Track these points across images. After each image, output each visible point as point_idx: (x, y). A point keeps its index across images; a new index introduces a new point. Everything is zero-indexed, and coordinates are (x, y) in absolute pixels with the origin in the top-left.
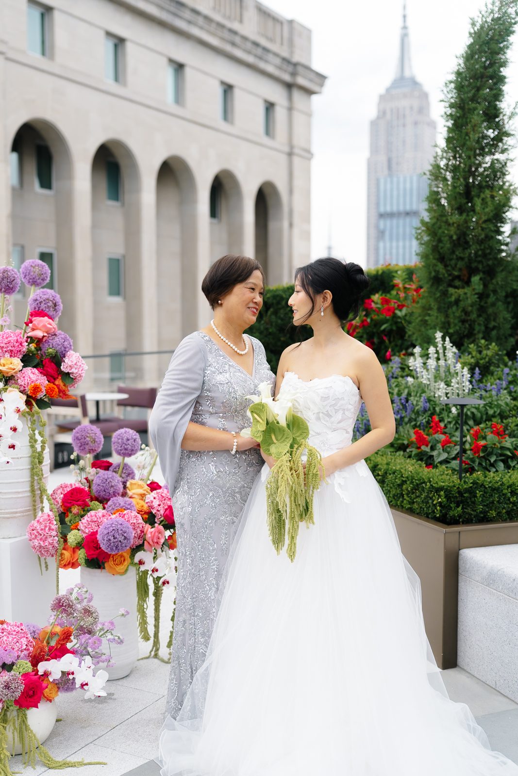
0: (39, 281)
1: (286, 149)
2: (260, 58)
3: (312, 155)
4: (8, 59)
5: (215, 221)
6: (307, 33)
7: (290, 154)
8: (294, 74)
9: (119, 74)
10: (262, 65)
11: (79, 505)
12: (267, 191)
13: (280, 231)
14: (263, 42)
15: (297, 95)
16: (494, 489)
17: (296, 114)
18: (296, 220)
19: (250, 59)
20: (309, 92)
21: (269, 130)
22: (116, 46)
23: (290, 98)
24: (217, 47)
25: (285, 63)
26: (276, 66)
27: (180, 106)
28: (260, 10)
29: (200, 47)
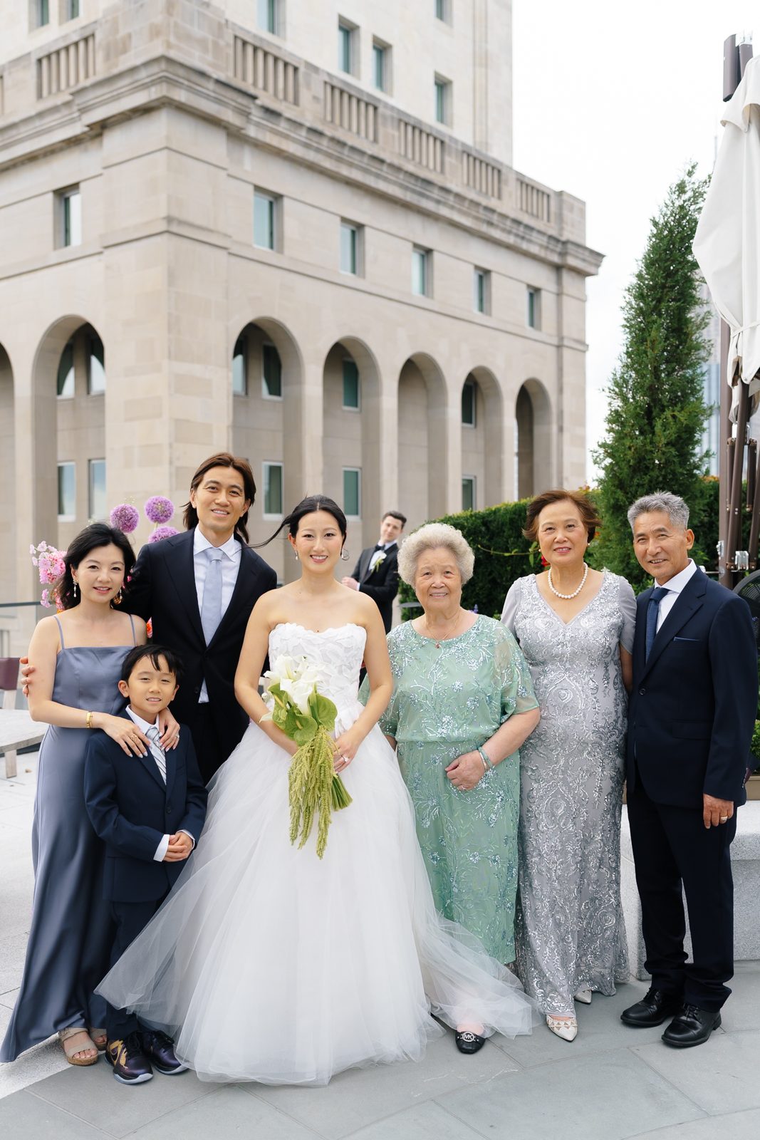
0: (162, 518)
1: (555, 341)
2: (523, 238)
3: (588, 346)
4: (230, 254)
5: (468, 426)
6: (579, 207)
7: (559, 347)
8: (563, 254)
9: (356, 264)
10: (525, 246)
12: (531, 390)
13: (549, 435)
14: (526, 219)
15: (567, 277)
17: (565, 299)
18: (566, 425)
19: (511, 240)
20: (582, 274)
21: (534, 320)
22: (353, 233)
23: (559, 282)
24: (470, 228)
25: (553, 242)
26: (541, 246)
27: (428, 296)
28: (522, 183)
29: (451, 229)
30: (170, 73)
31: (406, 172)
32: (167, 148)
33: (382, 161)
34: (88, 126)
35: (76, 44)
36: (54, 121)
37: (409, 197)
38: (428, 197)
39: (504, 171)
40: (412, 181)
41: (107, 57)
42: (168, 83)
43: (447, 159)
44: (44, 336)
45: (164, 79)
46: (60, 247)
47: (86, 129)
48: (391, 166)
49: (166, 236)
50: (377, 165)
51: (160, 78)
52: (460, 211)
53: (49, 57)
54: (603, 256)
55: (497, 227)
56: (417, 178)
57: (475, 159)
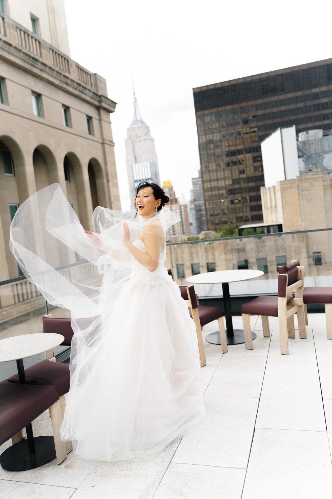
1: (101, 141)
2: (82, 92)
3: (114, 143)
5: (68, 182)
6: (104, 81)
7: (103, 144)
8: (100, 101)
9: (3, 98)
10: (83, 96)
12: (93, 163)
13: (103, 183)
14: (82, 84)
15: (103, 113)
17: (103, 122)
18: (110, 178)
19: (77, 93)
20: (109, 112)
21: (90, 132)
23: (99, 114)
24: (58, 85)
25: (95, 96)
26: (90, 97)
27: (42, 117)
28: (78, 67)
29: (48, 85)
31: (24, 53)
33: (11, 45)
37: (26, 66)
38: (36, 67)
39: (69, 60)
40: (27, 58)
43: (43, 51)
48: (15, 48)
50: (8, 47)
52: (52, 76)
54: (115, 103)
55: (70, 86)
56: (30, 56)
57: (56, 53)
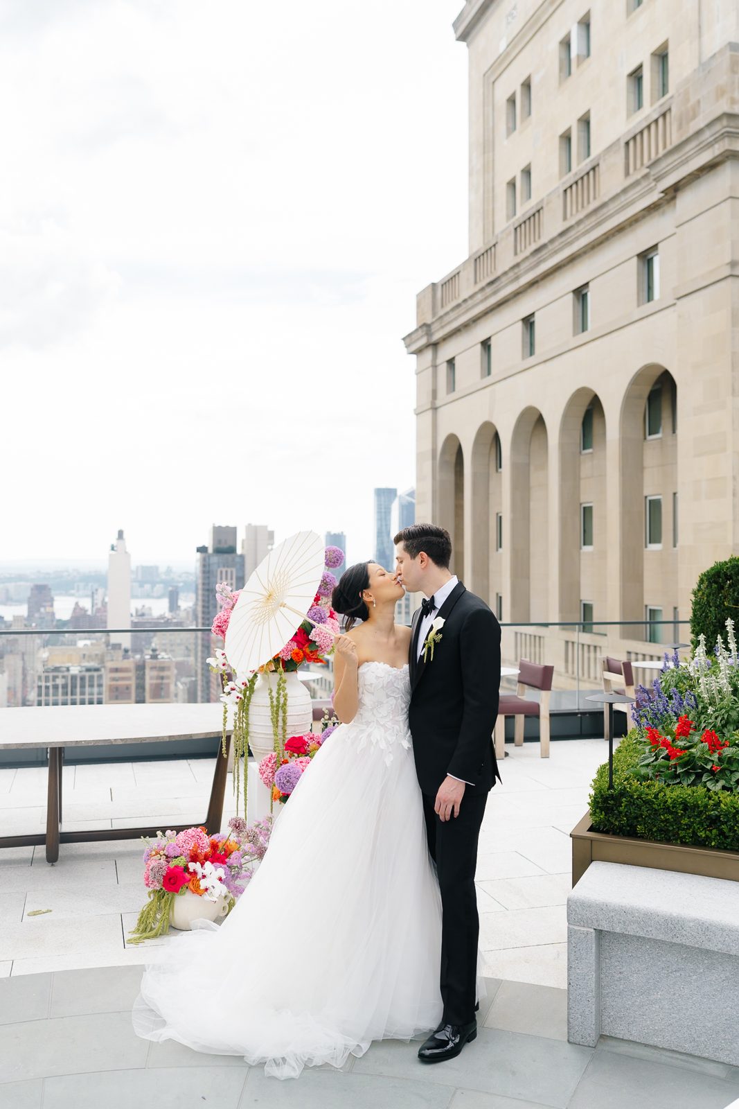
11: (291, 751)
16: (646, 802)
30: (731, 127)
32: (731, 197)
34: (662, 192)
35: (656, 121)
36: (634, 194)
41: (680, 127)
42: (728, 136)
44: (630, 383)
45: (726, 134)
46: (643, 304)
47: (662, 195)
49: (730, 280)
51: (723, 134)
53: (634, 138)
